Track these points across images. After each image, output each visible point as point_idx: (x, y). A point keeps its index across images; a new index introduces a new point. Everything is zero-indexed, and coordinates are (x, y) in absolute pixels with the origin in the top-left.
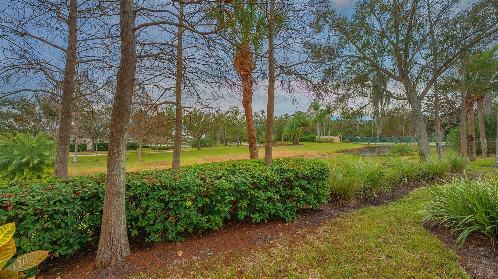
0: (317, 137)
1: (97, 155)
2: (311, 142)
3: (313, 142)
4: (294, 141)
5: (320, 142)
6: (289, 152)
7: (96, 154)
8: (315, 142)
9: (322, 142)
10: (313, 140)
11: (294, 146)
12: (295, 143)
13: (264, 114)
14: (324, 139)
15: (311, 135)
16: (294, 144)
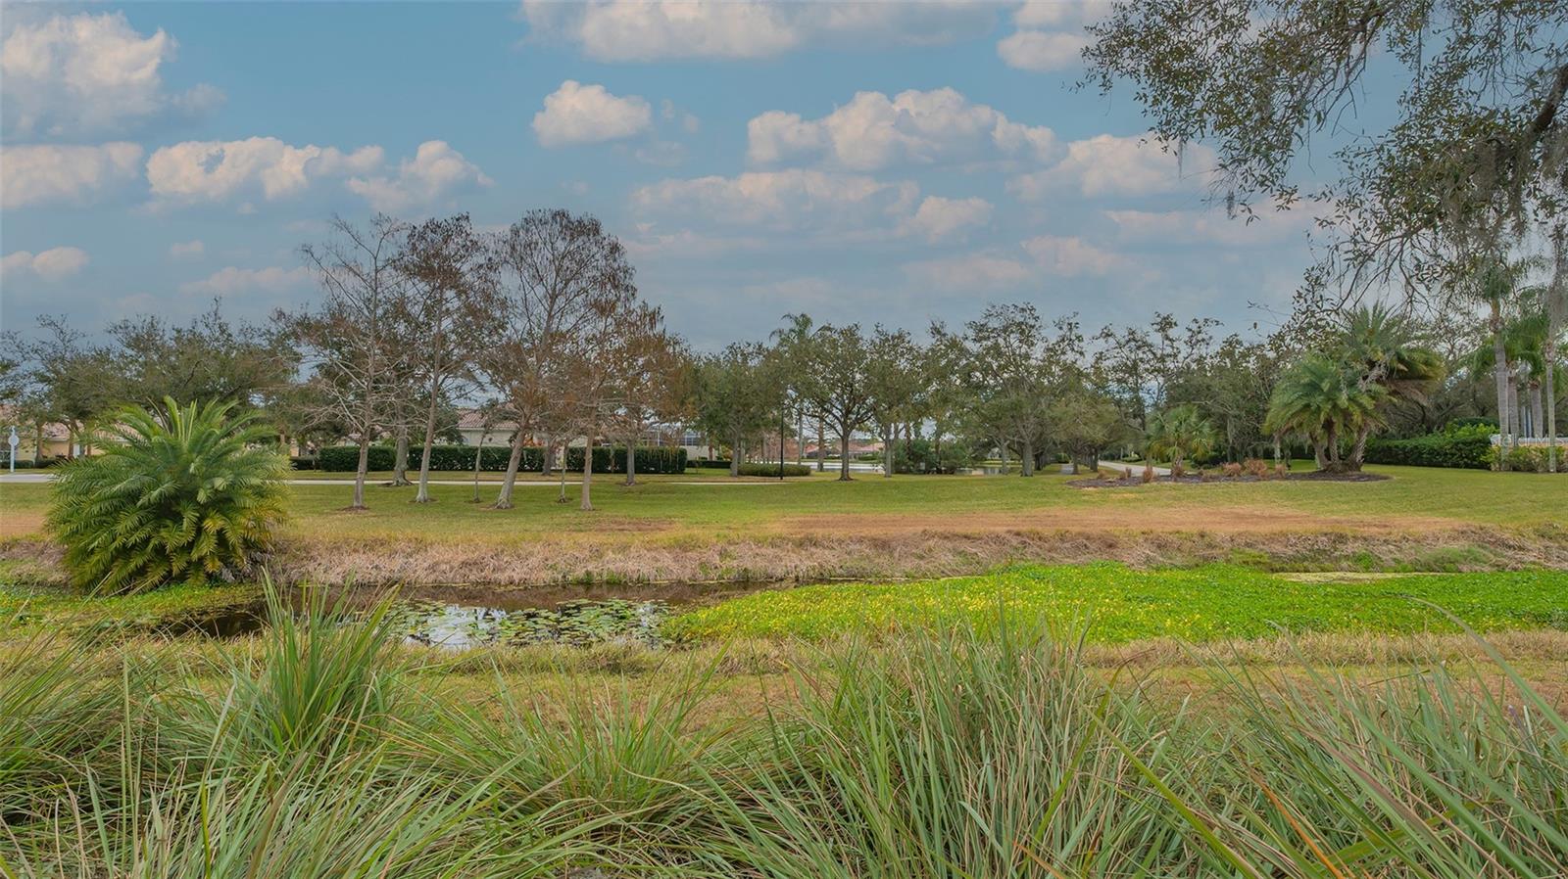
0: (1496, 439)
1: (479, 483)
2: (1456, 466)
3: (1467, 466)
4: (1328, 457)
5: (1515, 469)
6: (1277, 512)
7: (476, 480)
8: (1485, 466)
9: (1531, 468)
10: (1472, 457)
11: (1318, 485)
12: (1341, 466)
13: (1172, 333)
14: (1544, 453)
15: (1464, 433)
16: (1327, 473)
